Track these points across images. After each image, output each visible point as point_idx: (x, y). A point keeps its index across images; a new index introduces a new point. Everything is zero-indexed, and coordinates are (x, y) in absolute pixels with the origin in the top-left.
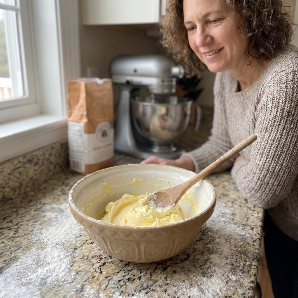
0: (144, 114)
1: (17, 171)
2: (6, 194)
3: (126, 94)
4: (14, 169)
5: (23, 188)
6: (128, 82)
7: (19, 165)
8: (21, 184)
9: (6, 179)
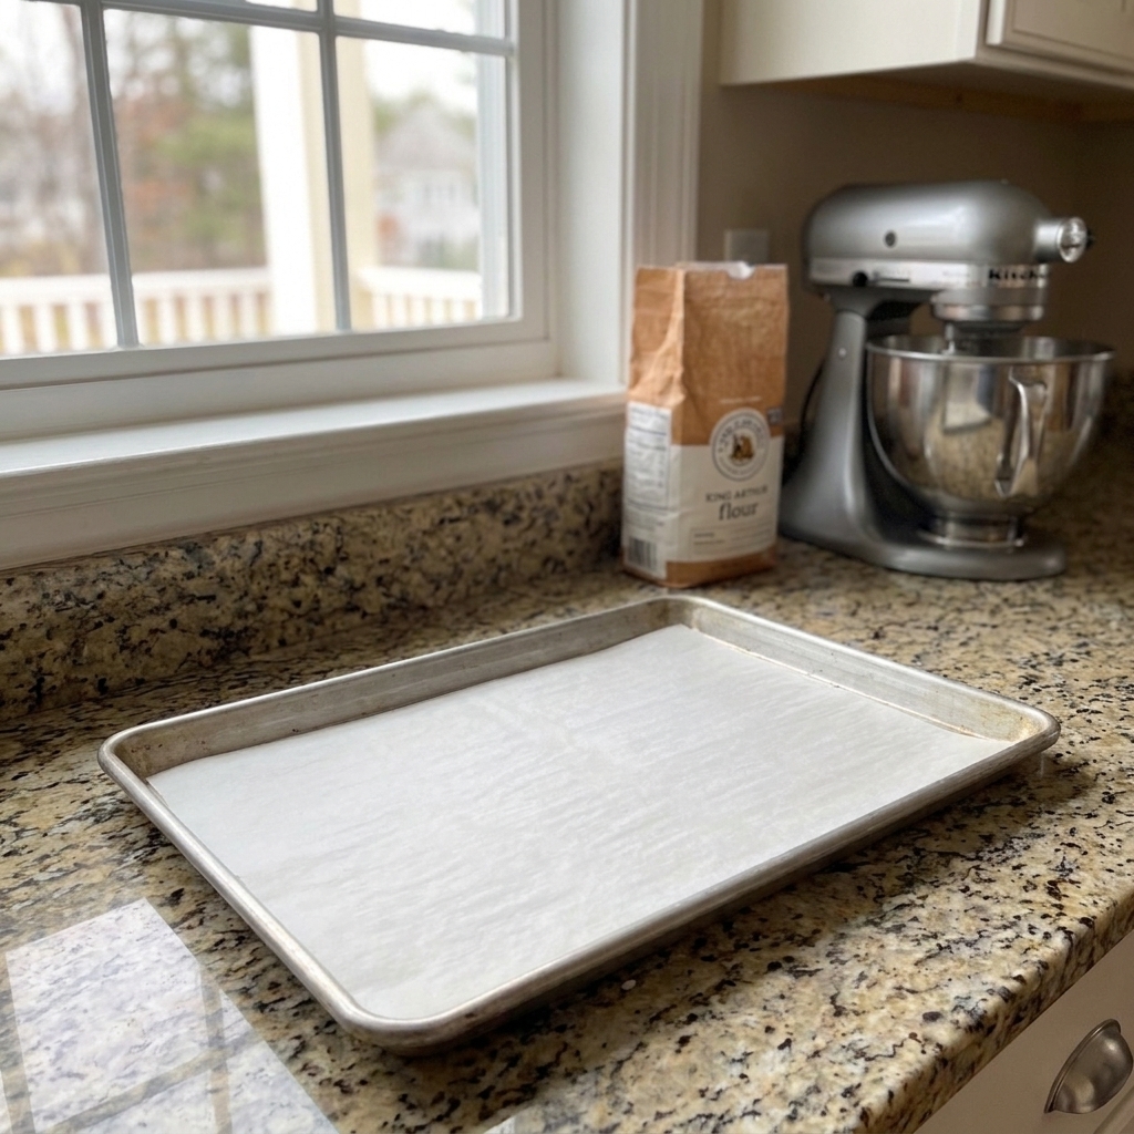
0: (907, 398)
1: (448, 527)
2: (410, 590)
3: (854, 326)
4: (442, 522)
5: (461, 586)
6: (861, 279)
7: (456, 513)
8: (458, 573)
9: (416, 545)
